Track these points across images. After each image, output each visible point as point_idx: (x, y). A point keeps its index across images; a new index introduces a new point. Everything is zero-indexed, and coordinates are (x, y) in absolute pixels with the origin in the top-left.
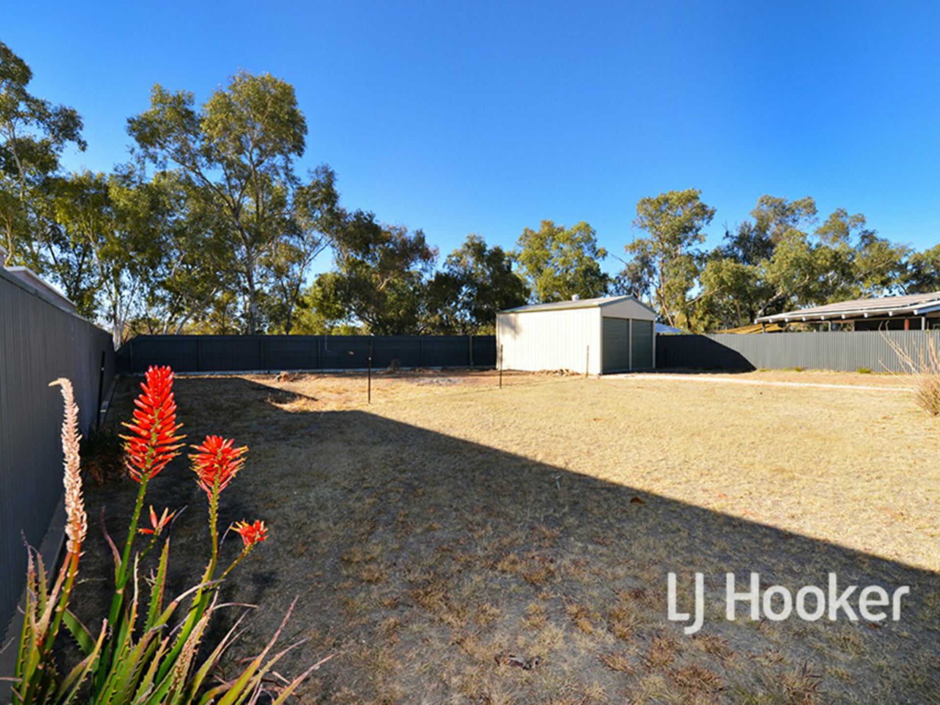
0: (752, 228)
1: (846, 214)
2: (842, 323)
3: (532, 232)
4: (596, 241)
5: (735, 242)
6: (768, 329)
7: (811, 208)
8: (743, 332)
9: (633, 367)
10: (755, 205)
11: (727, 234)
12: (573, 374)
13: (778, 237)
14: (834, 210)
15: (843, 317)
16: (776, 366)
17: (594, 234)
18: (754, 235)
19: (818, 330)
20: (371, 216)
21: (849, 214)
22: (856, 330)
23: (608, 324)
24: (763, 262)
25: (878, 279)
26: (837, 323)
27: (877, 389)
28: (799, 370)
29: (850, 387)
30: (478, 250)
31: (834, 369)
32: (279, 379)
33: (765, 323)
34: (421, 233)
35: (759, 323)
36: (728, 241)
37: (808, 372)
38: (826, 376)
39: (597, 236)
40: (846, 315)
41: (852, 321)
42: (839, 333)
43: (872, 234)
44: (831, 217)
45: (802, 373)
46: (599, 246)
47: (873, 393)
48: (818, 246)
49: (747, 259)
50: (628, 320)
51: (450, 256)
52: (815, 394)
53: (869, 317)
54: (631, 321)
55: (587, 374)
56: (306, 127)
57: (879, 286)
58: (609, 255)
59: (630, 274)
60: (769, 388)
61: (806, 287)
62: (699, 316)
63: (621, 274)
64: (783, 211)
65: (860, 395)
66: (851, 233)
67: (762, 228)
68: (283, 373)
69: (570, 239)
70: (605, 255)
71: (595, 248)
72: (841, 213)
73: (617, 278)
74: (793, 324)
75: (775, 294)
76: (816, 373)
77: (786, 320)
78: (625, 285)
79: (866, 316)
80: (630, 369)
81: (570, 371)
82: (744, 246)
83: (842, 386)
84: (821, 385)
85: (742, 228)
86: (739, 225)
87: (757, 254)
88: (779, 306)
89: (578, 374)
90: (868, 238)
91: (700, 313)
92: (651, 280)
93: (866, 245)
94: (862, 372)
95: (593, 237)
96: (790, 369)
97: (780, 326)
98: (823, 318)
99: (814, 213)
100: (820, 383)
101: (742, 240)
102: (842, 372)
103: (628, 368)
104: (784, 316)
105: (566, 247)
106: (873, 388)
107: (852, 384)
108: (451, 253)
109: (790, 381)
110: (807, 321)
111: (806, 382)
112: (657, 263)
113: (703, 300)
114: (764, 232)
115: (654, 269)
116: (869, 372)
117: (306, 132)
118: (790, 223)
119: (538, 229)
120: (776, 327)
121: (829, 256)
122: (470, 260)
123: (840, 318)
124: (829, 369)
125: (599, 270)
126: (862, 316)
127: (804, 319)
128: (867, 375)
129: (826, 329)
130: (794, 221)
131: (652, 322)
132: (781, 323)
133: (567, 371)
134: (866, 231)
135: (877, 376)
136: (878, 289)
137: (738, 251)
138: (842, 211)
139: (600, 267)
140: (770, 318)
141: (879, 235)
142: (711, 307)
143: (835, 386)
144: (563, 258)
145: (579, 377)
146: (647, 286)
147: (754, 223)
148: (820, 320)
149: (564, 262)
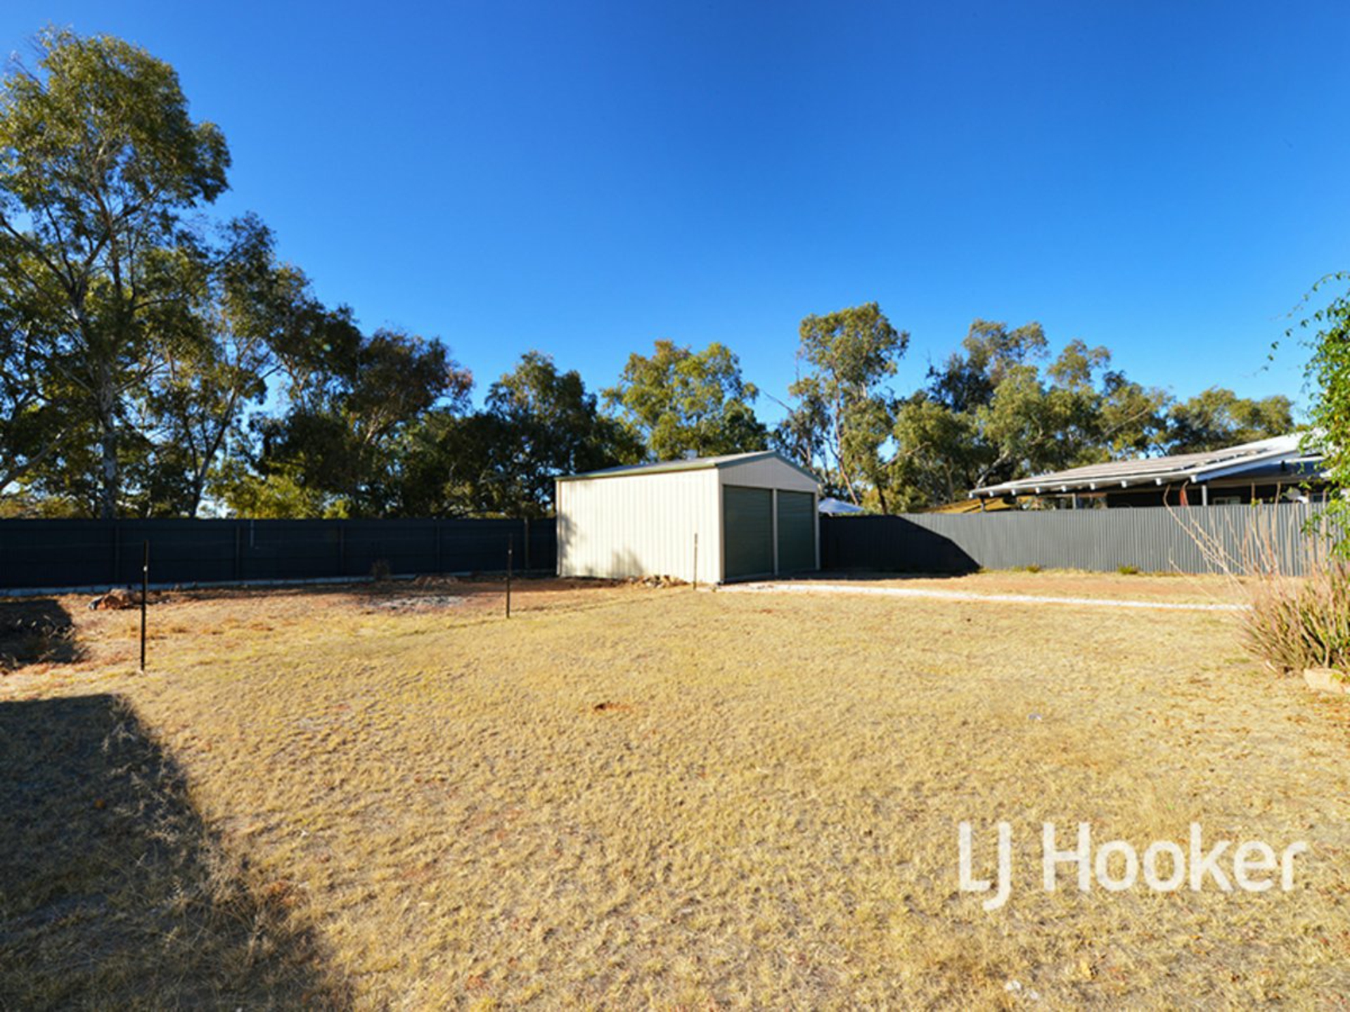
0: (964, 363)
1: (1085, 347)
2: (1091, 496)
3: (642, 360)
4: (740, 371)
5: (942, 382)
6: (988, 508)
7: (1039, 337)
8: (956, 511)
9: (780, 570)
10: (966, 333)
11: (931, 372)
12: (675, 584)
13: (999, 375)
14: (1069, 343)
15: (1093, 487)
16: (1001, 565)
17: (736, 362)
18: (967, 372)
19: (1058, 507)
20: (345, 311)
21: (1090, 347)
22: (1110, 505)
23: (732, 497)
24: (981, 411)
25: (1131, 437)
26: (1083, 497)
27: (1156, 605)
28: (1034, 571)
29: (1113, 603)
30: (544, 376)
31: (1085, 568)
32: (97, 603)
33: (984, 497)
34: (437, 343)
35: (975, 496)
36: (932, 381)
37: (1047, 573)
38: (1073, 579)
39: (741, 365)
40: (1096, 484)
41: (1104, 494)
42: (1087, 512)
43: (1118, 377)
44: (1066, 351)
45: (1039, 575)
46: (745, 379)
47: (1152, 616)
48: (1053, 388)
49: (959, 406)
50: (771, 490)
51: (496, 386)
52: (1060, 619)
53: (1128, 487)
54: (775, 493)
55: (695, 584)
56: (227, 153)
57: (1133, 449)
58: (761, 394)
59: (794, 425)
60: (982, 607)
61: (1040, 446)
62: (896, 489)
63: (781, 425)
64: (1006, 343)
65: (1132, 620)
66: (1092, 372)
67: (979, 362)
68: (117, 592)
69: (699, 368)
70: (755, 393)
71: (739, 384)
72: (1078, 346)
73: (777, 431)
74: (1024, 498)
75: (998, 457)
76: (1058, 575)
77: (1014, 493)
78: (788, 441)
79: (1124, 485)
80: (776, 573)
81: (672, 579)
82: (954, 389)
83: (1098, 602)
84: (1068, 601)
85: (952, 364)
86: (947, 359)
87: (973, 400)
88: (1005, 472)
89: (685, 584)
90: (1115, 381)
91: (895, 483)
92: (825, 435)
93: (1114, 391)
94: (1125, 573)
95: (735, 366)
96: (1022, 569)
97: (1006, 502)
98: (1064, 489)
99: (1045, 344)
100: (1065, 595)
101: (951, 381)
102: (1096, 573)
103: (773, 571)
104: (1011, 486)
105: (694, 381)
106: (1149, 605)
107: (1114, 596)
108: (497, 380)
109: (1019, 592)
110: (1042, 494)
111: (1043, 594)
112: (832, 411)
113: (899, 463)
114: (981, 369)
115: (829, 419)
116: (1134, 573)
117: (228, 162)
118: (1016, 358)
119: (651, 354)
120: (1000, 503)
121: (1069, 401)
122: (530, 394)
123: (1087, 489)
124: (1077, 568)
125: (754, 420)
126: (1119, 486)
127: (1038, 491)
128: (1133, 578)
129: (1069, 506)
130: (1020, 355)
131: (812, 494)
132: (1007, 497)
133: (667, 577)
134: (1111, 373)
135: (1147, 579)
136: (1131, 452)
137: (947, 395)
138: (1079, 343)
139: (756, 415)
140: (991, 490)
141: (1129, 377)
142: (910, 474)
143: (1089, 602)
144: (689, 399)
145: (685, 588)
146: (819, 442)
147: (966, 357)
148: (1060, 492)
149: (692, 404)
